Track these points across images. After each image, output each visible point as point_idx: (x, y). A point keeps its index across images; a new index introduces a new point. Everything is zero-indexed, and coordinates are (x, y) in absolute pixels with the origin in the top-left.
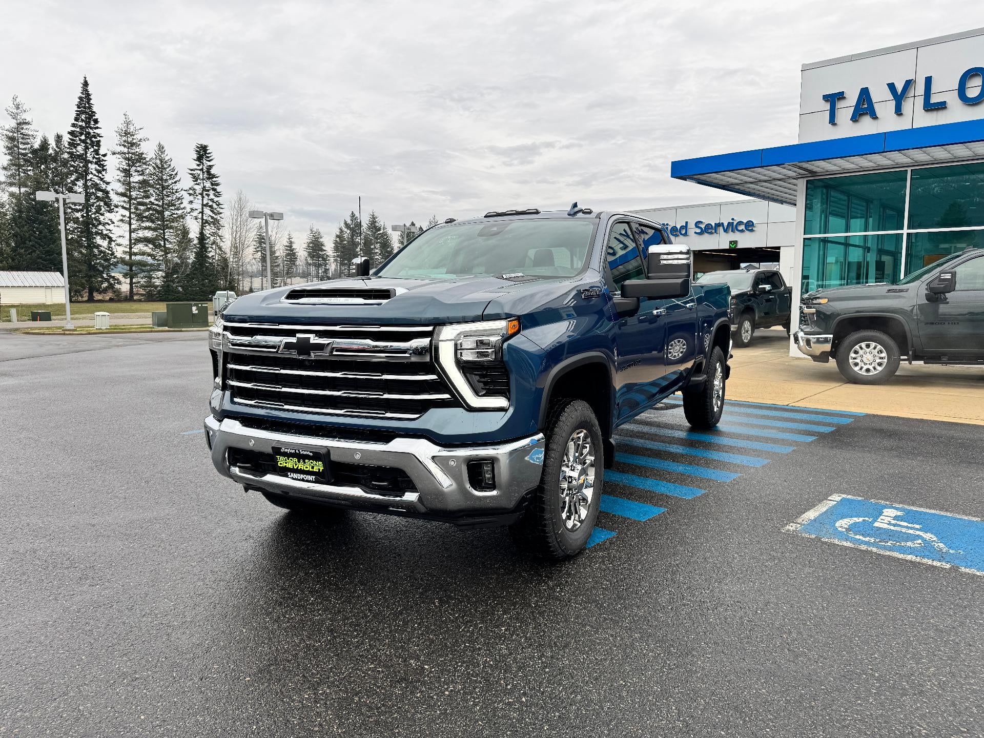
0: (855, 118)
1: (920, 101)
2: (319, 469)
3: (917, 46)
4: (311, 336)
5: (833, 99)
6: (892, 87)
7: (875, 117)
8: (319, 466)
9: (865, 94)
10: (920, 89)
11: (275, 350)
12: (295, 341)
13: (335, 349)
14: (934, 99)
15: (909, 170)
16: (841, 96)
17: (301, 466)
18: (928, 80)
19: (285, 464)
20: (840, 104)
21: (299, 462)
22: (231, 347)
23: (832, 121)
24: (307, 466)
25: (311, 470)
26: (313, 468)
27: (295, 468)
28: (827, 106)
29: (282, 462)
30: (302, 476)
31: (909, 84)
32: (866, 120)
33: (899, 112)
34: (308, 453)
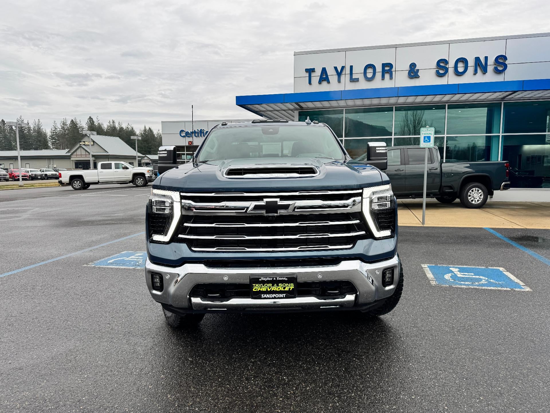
0: (320, 83)
1: (348, 77)
2: (290, 289)
3: (346, 50)
4: (278, 200)
5: (310, 71)
6: (336, 68)
7: (329, 82)
8: (291, 286)
9: (324, 70)
10: (348, 70)
11: (244, 211)
12: (264, 204)
13: (296, 208)
14: (354, 76)
15: (344, 109)
16: (313, 70)
17: (275, 288)
18: (351, 67)
19: (259, 289)
20: (313, 74)
21: (273, 286)
22: (195, 211)
23: (310, 83)
24: (280, 288)
25: (282, 290)
26: (284, 288)
27: (269, 290)
28: (307, 75)
29: (257, 288)
30: (274, 295)
31: (343, 68)
32: (325, 83)
33: (339, 81)
34: (285, 279)
